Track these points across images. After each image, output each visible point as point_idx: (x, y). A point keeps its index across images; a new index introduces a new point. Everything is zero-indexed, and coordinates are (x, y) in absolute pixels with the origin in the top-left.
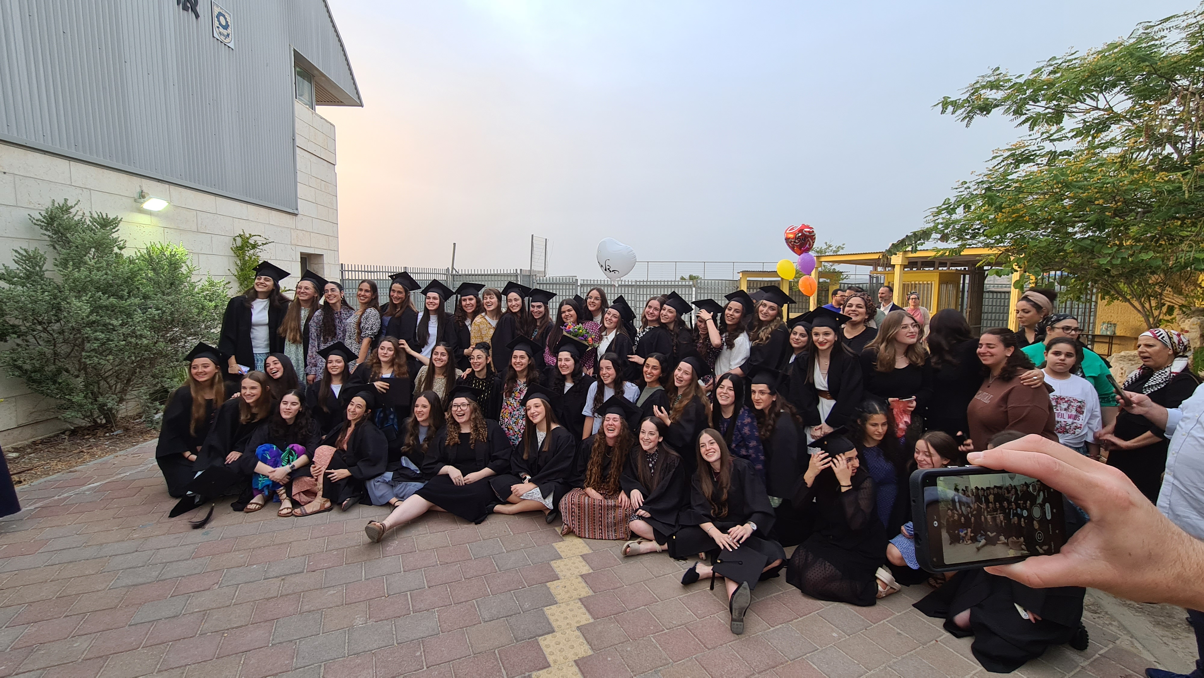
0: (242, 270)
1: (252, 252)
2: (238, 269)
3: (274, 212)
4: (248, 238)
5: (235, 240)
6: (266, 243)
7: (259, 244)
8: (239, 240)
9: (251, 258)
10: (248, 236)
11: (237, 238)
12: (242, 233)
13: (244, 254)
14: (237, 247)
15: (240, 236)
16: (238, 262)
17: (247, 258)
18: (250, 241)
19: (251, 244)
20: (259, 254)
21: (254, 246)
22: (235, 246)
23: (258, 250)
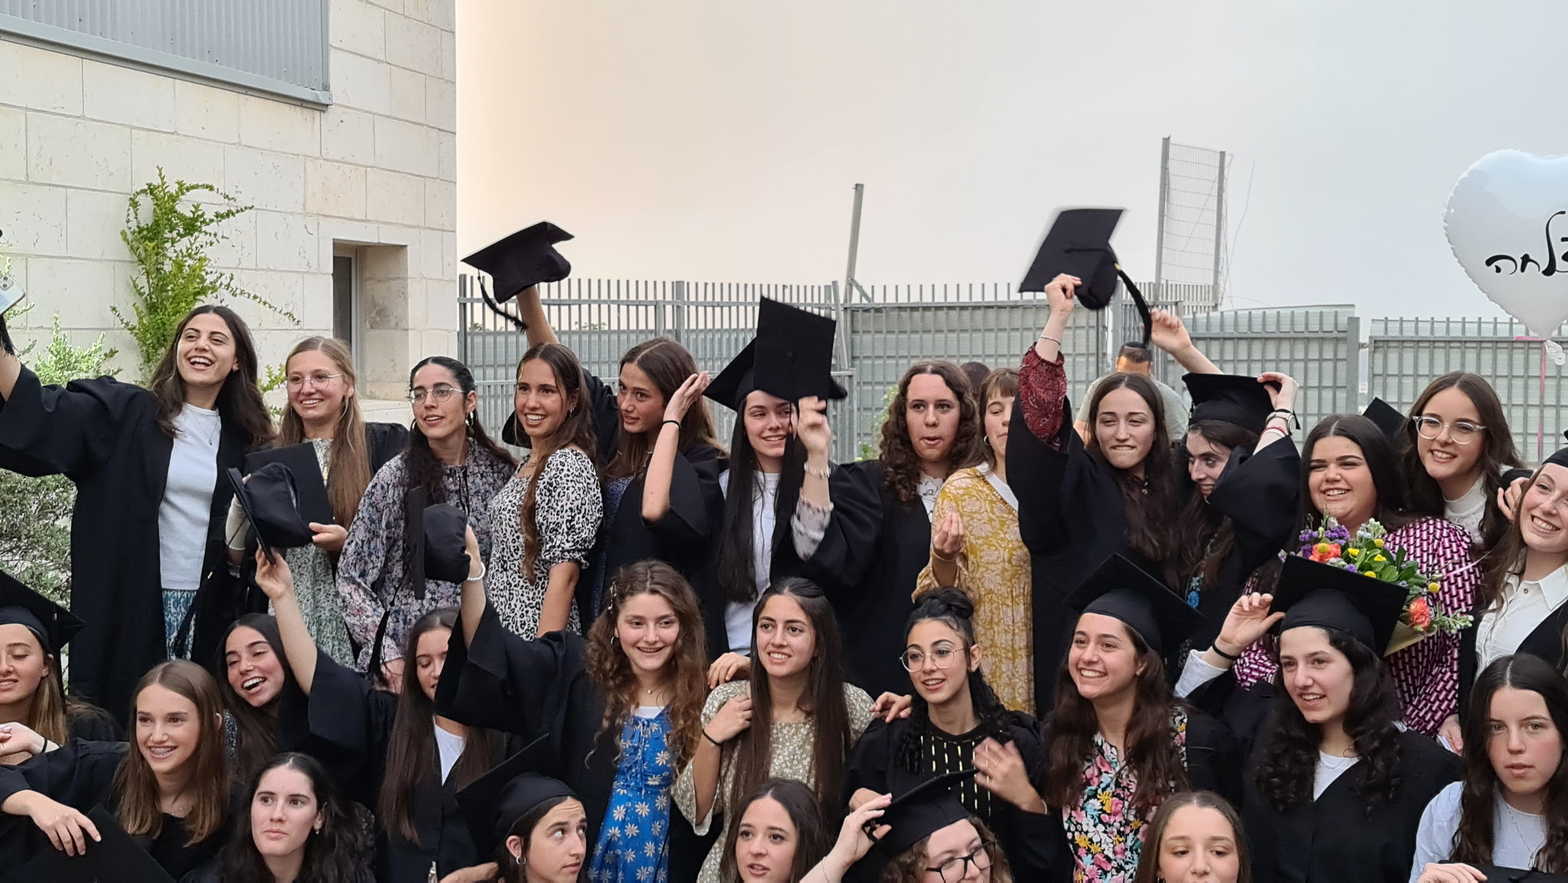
0: (152, 308)
1: (184, 244)
2: (142, 308)
3: (254, 103)
4: (173, 199)
5: (134, 204)
6: (229, 214)
7: (207, 217)
8: (146, 203)
9: (180, 266)
10: (173, 189)
11: (141, 199)
12: (157, 182)
13: (159, 251)
14: (141, 231)
15: (151, 190)
16: (143, 281)
17: (168, 267)
18: (179, 208)
19: (181, 217)
20: (206, 251)
21: (191, 226)
22: (133, 225)
23: (202, 238)
